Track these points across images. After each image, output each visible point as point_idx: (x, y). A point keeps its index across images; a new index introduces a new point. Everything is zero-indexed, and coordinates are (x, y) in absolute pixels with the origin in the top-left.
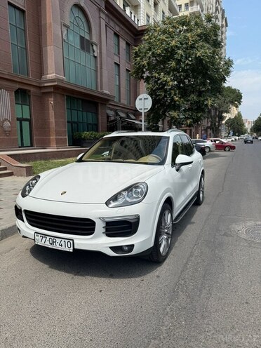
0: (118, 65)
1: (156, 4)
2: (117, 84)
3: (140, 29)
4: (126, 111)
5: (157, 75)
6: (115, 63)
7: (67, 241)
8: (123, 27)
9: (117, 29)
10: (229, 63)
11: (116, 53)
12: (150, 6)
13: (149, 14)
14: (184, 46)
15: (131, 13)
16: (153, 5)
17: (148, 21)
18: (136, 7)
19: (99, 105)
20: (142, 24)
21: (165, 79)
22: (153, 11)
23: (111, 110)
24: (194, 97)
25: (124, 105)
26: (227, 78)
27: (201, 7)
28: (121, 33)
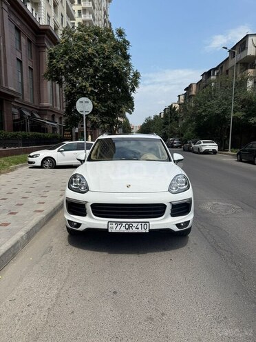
0: (21, 62)
1: (55, 6)
2: (20, 81)
3: (41, 28)
4: (31, 109)
5: (75, 79)
6: (18, 59)
7: (143, 224)
8: (24, 22)
9: (18, 23)
10: (137, 75)
11: (18, 48)
12: (50, 7)
13: (50, 14)
14: (102, 55)
15: (32, 10)
16: (52, 6)
17: (49, 21)
18: (36, 5)
19: (4, 101)
20: (44, 24)
21: (84, 84)
22: (53, 12)
23: (15, 107)
24: (110, 103)
25: (28, 103)
26: (136, 89)
27: (93, 17)
28: (22, 28)
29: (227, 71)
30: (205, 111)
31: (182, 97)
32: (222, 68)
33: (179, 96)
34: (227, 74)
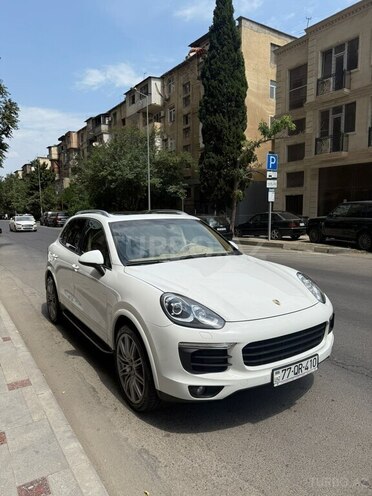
7: (313, 359)
29: (124, 121)
30: (111, 174)
31: (55, 151)
32: (115, 115)
33: (50, 148)
34: (124, 124)
